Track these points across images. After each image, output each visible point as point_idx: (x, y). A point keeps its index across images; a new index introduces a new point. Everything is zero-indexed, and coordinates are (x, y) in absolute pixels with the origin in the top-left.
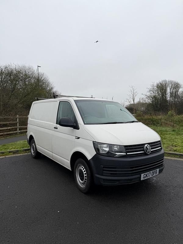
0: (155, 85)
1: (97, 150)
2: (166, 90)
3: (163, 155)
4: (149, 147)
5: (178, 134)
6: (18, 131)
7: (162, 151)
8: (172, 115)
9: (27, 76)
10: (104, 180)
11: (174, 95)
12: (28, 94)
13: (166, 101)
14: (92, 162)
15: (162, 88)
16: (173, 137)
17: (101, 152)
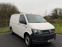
0: (54, 9)
1: (33, 32)
2: (57, 11)
3: (55, 34)
4: (51, 31)
5: (61, 26)
6: (7, 25)
7: (55, 32)
8: (59, 20)
9: (10, 6)
10: (35, 42)
11: (60, 13)
12: (10, 12)
13: (57, 15)
14: (31, 36)
15: (56, 10)
16: (59, 27)
17: (34, 32)
